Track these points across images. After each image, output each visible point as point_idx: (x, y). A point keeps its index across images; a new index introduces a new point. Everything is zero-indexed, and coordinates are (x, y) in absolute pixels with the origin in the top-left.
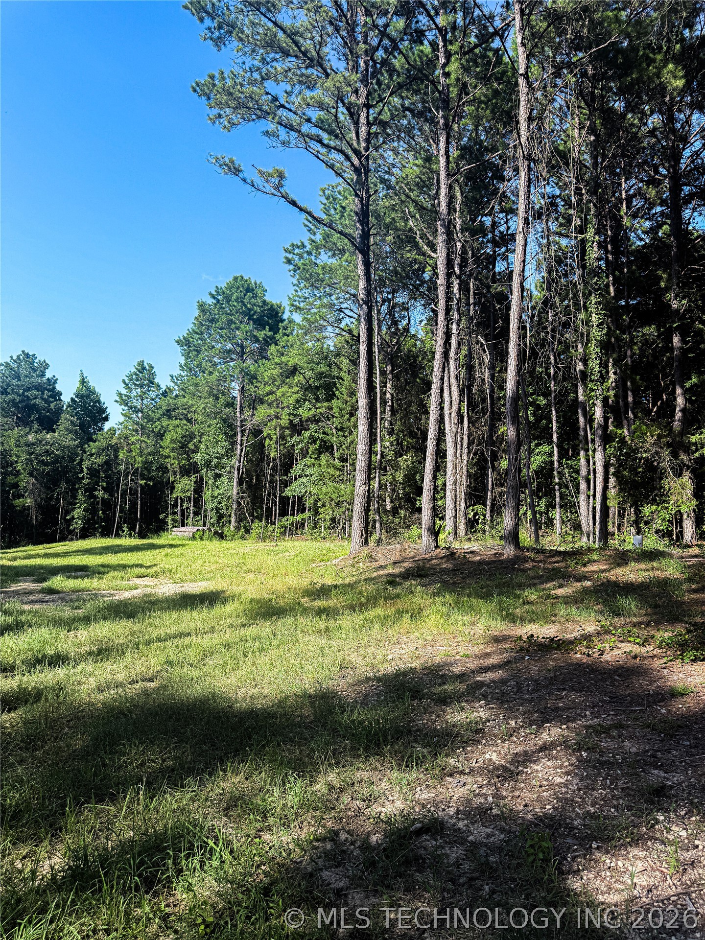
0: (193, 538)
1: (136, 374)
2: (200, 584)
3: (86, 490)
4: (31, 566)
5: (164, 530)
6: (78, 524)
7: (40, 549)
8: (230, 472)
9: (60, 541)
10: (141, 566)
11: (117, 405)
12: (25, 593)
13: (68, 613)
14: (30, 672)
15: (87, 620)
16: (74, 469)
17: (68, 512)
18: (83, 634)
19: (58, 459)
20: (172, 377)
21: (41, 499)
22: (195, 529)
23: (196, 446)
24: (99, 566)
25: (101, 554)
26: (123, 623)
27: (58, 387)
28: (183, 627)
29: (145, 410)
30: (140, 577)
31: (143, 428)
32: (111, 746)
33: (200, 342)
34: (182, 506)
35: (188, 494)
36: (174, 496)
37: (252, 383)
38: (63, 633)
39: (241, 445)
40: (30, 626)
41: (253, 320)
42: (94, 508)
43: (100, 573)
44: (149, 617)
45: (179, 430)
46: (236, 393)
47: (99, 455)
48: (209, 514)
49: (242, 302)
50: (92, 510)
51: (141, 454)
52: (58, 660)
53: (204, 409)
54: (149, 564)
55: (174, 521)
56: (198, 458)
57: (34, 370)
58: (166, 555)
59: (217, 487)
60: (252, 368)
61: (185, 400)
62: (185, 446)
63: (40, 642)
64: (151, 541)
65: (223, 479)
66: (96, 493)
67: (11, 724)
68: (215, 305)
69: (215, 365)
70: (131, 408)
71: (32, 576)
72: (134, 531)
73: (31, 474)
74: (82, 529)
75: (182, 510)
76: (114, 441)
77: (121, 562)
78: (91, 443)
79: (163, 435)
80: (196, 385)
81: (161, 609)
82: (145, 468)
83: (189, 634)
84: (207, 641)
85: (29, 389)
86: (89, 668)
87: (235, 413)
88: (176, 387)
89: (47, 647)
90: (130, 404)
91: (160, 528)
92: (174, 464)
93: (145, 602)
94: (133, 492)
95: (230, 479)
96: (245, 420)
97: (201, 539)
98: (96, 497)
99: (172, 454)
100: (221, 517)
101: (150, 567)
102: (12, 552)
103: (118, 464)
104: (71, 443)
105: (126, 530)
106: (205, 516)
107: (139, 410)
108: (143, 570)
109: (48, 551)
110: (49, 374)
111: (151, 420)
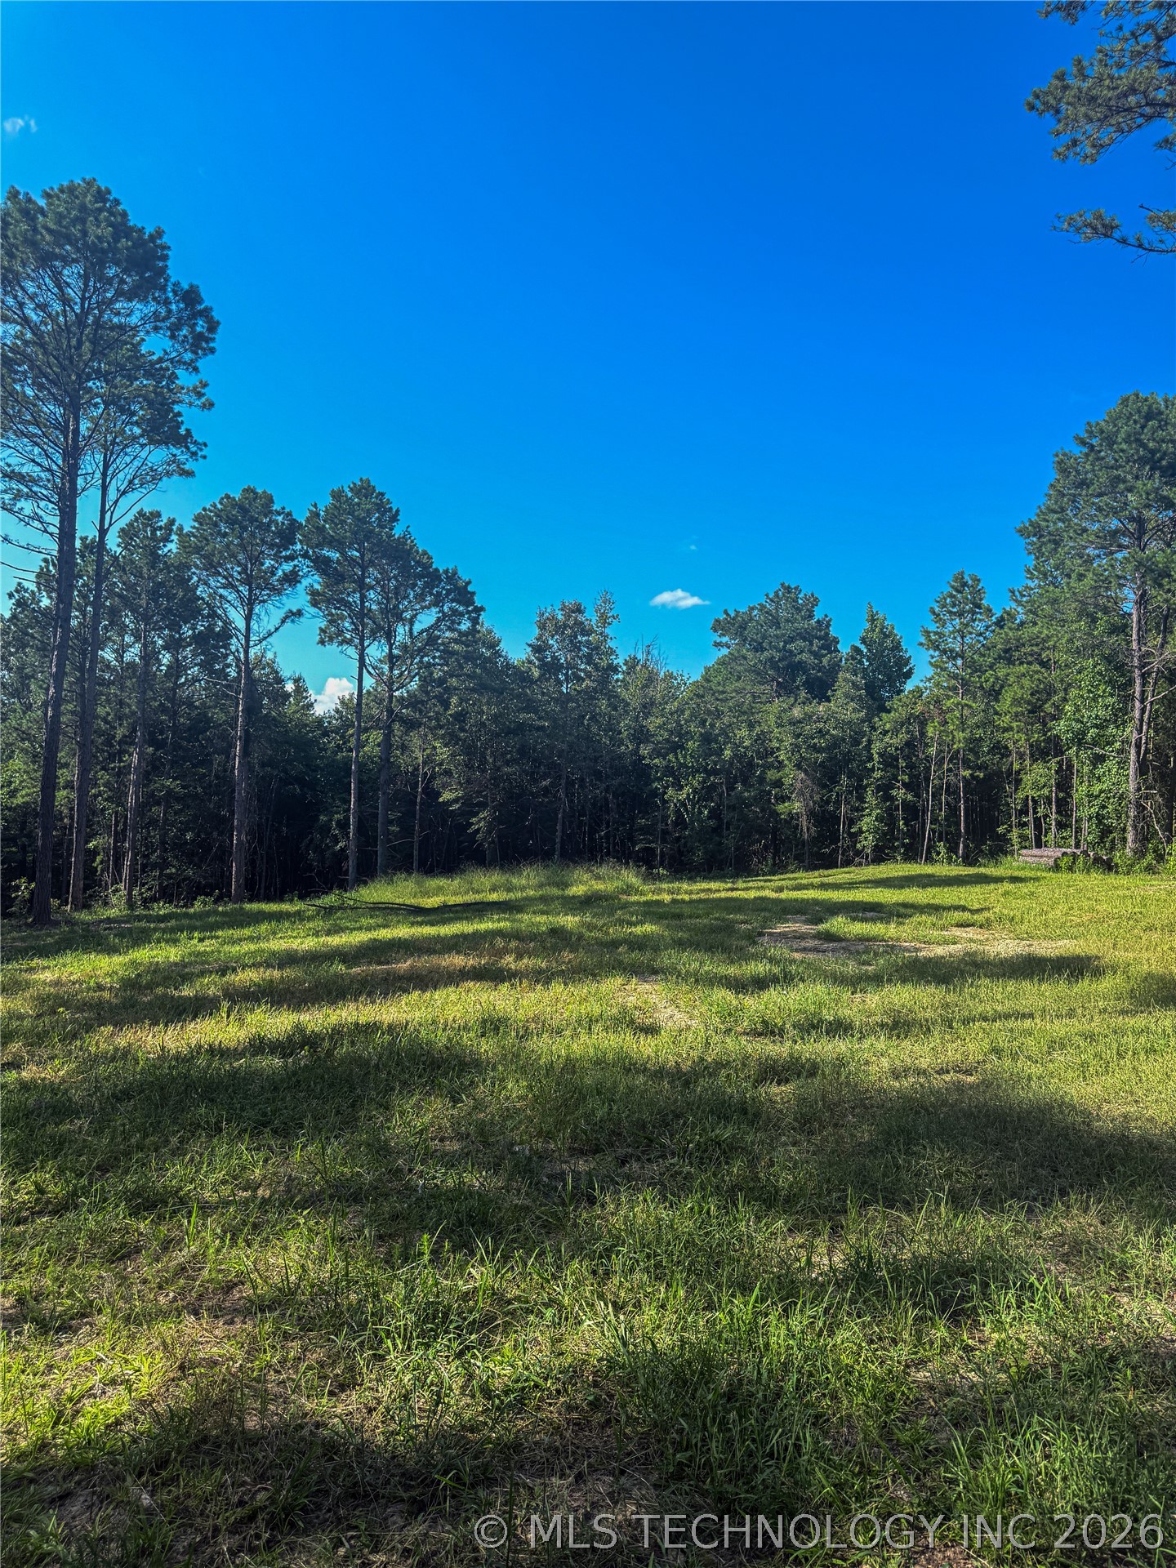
0: (1056, 868)
1: (952, 596)
2: (1061, 943)
3: (879, 789)
4: (803, 900)
5: (1005, 853)
6: (867, 842)
7: (815, 877)
8: (1120, 751)
9: (842, 866)
10: (964, 909)
11: (923, 649)
12: (795, 937)
13: (851, 968)
14: (803, 1039)
15: (877, 980)
16: (859, 755)
17: (852, 822)
18: (873, 1000)
19: (836, 743)
20: (1013, 592)
21: (815, 803)
22: (1058, 853)
23: (1057, 707)
24: (898, 904)
25: (902, 887)
26: (931, 989)
27: (833, 632)
28: (1023, 1005)
29: (969, 654)
30: (961, 926)
31: (965, 683)
32: (907, 1144)
33: (1060, 524)
34: (1035, 812)
35: (1046, 791)
36: (1021, 795)
37: (1161, 586)
38: (846, 995)
39: (1142, 701)
40: (802, 980)
41: (1161, 468)
42: (891, 815)
43: (899, 916)
44: (972, 985)
45: (1026, 682)
46: (1129, 607)
47: (895, 732)
48: (1085, 825)
49: (1138, 440)
50: (889, 819)
51: (963, 726)
52: (839, 1028)
53: (1071, 641)
54: (976, 906)
55: (1024, 838)
56: (1061, 727)
57: (799, 610)
58: (1006, 894)
59: (1099, 779)
60: (1160, 557)
61: (1036, 629)
62: (1036, 710)
63: (815, 1003)
64: (982, 870)
65: (1108, 763)
66: (894, 792)
67: (782, 1099)
68: (1087, 455)
69: (1089, 561)
70: (944, 652)
71: (804, 914)
72: (956, 853)
73: (798, 766)
74: (876, 848)
75: (1037, 821)
76: (919, 709)
77: (932, 902)
78: (884, 715)
79: (998, 693)
80: (1054, 602)
81: (992, 976)
82: (971, 750)
83: (1031, 1016)
84: (1059, 1028)
85: (792, 640)
86: (881, 1045)
87: (1129, 643)
88: (1019, 609)
89: (825, 1012)
90: (942, 646)
91: (1000, 848)
92: (1018, 740)
93: (966, 964)
94: (951, 790)
95: (1122, 764)
96: (1149, 654)
97: (1071, 869)
98: (893, 799)
99: (1014, 724)
100: (1106, 832)
101: (978, 911)
102: (777, 880)
103: (927, 745)
104: (853, 716)
105: (943, 851)
106: (1079, 830)
107: (958, 655)
108: (966, 915)
109: (826, 880)
110: (818, 614)
111: (976, 668)
